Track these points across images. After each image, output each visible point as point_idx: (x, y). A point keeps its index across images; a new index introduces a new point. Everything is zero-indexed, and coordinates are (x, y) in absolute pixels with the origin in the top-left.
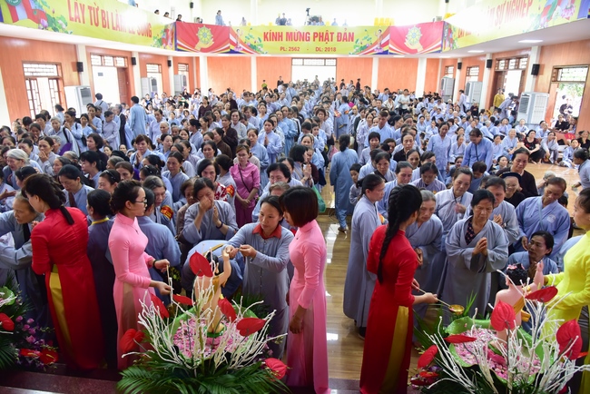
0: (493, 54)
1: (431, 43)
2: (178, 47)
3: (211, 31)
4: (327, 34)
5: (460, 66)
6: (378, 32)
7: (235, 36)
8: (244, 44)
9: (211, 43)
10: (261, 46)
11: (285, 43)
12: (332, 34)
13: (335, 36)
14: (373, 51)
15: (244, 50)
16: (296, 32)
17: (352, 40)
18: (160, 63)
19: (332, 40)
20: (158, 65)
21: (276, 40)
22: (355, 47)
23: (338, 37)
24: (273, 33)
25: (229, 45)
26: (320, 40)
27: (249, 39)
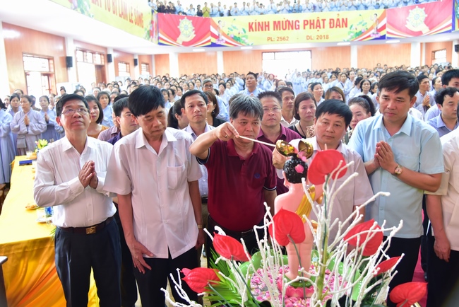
1: (439, 23)
2: (161, 41)
3: (193, 23)
4: (318, 21)
5: (458, 48)
6: (374, 16)
7: (217, 27)
8: (226, 36)
9: (193, 36)
10: (246, 37)
11: (272, 33)
12: (324, 20)
13: (327, 23)
14: (369, 36)
15: (227, 42)
16: (284, 21)
17: (346, 26)
18: (128, 62)
19: (324, 27)
20: (126, 64)
21: (262, 30)
22: (350, 33)
23: (330, 23)
24: (259, 23)
25: (210, 38)
26: (310, 28)
27: (232, 30)
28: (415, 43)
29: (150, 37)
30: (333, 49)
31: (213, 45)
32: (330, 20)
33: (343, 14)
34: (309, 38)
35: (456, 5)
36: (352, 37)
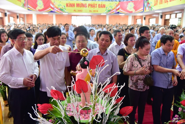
0: (163, 13)
1: (139, 9)
2: (29, 9)
3: (43, 2)
4: (94, 4)
5: (145, 19)
6: (115, 4)
7: (53, 4)
8: (57, 8)
9: (43, 7)
10: (65, 9)
11: (76, 8)
12: (96, 4)
13: (97, 5)
14: (113, 12)
15: (57, 11)
16: (81, 3)
17: (105, 7)
18: (14, 16)
19: (96, 7)
20: (13, 17)
21: (72, 7)
22: (106, 10)
23: (99, 6)
24: (70, 4)
25: (50, 8)
26: (91, 7)
27: (59, 6)
28: (130, 15)
29: (24, 6)
30: (99, 16)
31: (52, 12)
32: (99, 4)
33: (104, 3)
34: (90, 11)
35: (144, 2)
36: (107, 12)
